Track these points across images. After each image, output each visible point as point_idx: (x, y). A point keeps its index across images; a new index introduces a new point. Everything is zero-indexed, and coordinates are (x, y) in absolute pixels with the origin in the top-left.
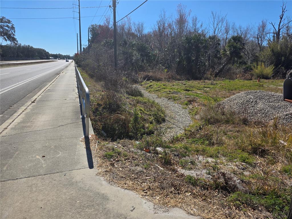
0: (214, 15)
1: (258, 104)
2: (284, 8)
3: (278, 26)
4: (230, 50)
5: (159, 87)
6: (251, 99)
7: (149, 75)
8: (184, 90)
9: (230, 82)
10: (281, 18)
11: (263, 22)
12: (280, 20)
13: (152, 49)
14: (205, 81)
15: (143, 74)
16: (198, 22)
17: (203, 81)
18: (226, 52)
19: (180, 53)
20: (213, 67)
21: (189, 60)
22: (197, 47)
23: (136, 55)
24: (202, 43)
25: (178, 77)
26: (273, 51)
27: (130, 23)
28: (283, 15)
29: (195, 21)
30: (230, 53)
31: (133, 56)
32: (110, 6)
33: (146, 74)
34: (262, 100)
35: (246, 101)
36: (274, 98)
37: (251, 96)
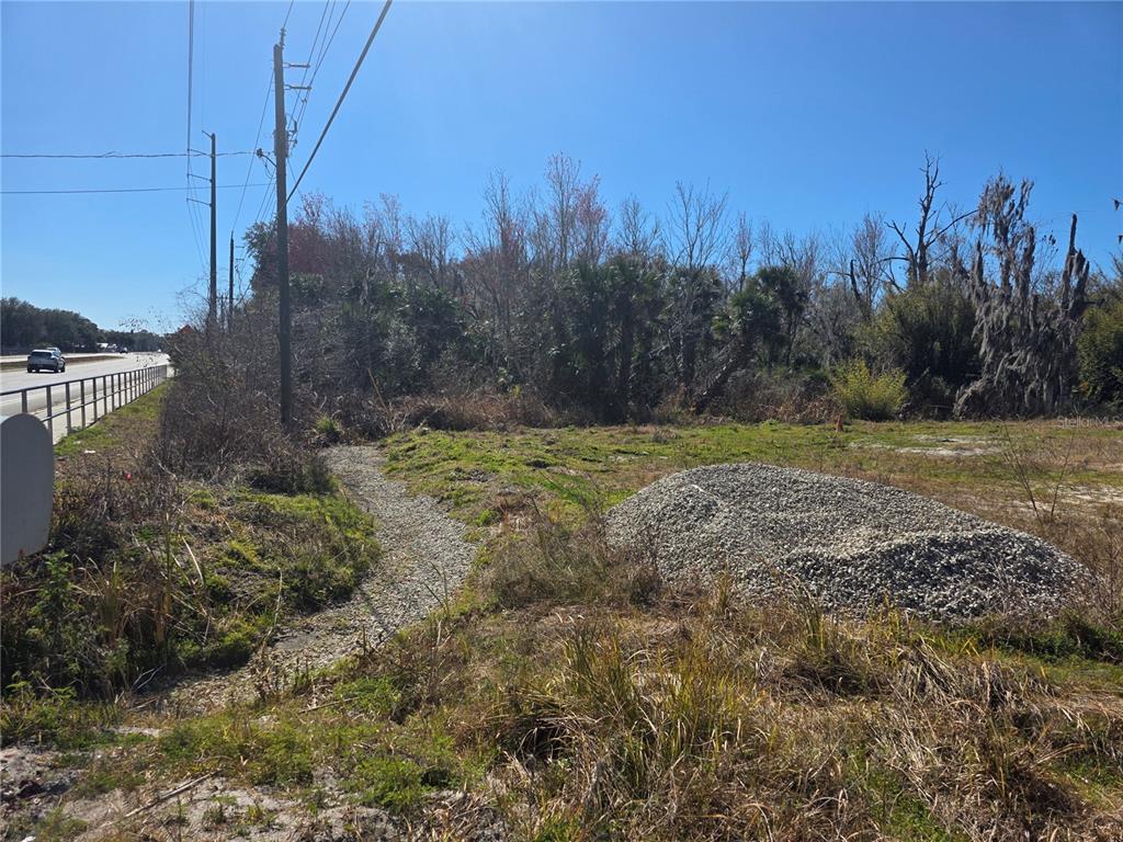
0: (687, 196)
1: (714, 515)
2: (932, 175)
3: (917, 236)
4: (740, 316)
5: (435, 454)
6: (691, 496)
7: (433, 409)
8: (528, 465)
9: (735, 430)
10: (926, 210)
11: (867, 221)
12: (923, 214)
13: (475, 311)
14: (641, 429)
15: (411, 404)
16: (641, 221)
17: (631, 428)
18: (731, 322)
19: (560, 327)
20: (688, 377)
21: (593, 349)
22: (624, 306)
23: (399, 334)
24: (641, 291)
25: (549, 414)
26: (901, 318)
27: (397, 220)
28: (929, 199)
29: (632, 214)
30: (744, 331)
31: (386, 336)
32: (260, 153)
33: (424, 402)
34: (750, 499)
35: (675, 504)
36: (797, 491)
37: (696, 487)
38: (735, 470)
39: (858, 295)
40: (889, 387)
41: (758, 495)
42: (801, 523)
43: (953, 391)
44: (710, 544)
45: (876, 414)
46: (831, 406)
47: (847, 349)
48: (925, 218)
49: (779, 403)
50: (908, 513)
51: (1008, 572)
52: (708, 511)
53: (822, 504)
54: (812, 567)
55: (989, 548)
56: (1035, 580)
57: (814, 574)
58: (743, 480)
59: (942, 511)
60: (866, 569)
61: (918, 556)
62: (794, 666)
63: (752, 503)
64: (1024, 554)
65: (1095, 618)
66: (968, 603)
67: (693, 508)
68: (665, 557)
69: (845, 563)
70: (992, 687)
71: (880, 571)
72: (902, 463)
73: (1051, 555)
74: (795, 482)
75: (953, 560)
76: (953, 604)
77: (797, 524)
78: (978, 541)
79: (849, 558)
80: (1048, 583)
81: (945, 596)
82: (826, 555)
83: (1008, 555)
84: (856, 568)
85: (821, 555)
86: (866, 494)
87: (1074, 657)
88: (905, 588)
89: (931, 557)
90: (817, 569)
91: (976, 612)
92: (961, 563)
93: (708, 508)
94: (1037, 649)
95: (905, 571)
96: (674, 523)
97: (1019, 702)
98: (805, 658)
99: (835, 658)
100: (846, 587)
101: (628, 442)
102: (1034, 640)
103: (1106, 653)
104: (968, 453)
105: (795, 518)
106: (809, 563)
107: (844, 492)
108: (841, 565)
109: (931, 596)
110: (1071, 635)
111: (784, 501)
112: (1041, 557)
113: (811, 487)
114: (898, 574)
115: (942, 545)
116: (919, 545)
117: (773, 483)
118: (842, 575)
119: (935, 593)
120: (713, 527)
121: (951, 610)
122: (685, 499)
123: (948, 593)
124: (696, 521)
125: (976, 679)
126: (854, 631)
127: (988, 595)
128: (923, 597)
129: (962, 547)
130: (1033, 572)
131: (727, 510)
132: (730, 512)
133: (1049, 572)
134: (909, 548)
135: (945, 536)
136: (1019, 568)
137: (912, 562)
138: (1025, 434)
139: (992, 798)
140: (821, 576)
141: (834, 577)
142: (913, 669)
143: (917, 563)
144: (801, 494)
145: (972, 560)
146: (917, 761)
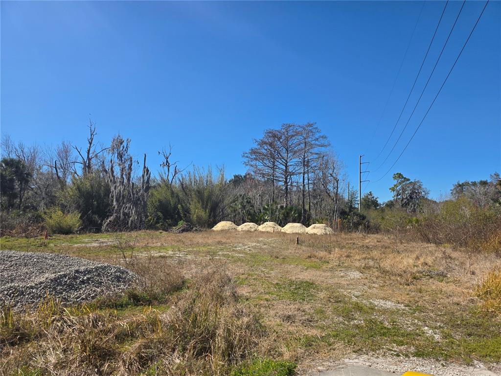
2: (93, 129)
3: (87, 154)
10: (90, 144)
11: (63, 144)
26: (79, 189)
28: (92, 139)
36: (12, 261)
39: (59, 177)
40: (73, 219)
42: (11, 276)
43: (102, 221)
45: (66, 231)
46: (43, 228)
47: (52, 201)
48: (90, 147)
49: (12, 228)
50: (70, 265)
51: (108, 280)
53: (25, 266)
54: (13, 293)
55: (100, 271)
56: (119, 281)
57: (13, 296)
59: (86, 262)
60: (43, 288)
61: (69, 278)
64: (115, 272)
65: (139, 291)
66: (90, 295)
69: (32, 287)
70: (93, 322)
71: (50, 288)
72: (75, 250)
73: (127, 272)
74: (10, 257)
75: (85, 278)
76: (84, 296)
77: (9, 277)
78: (97, 269)
79: (34, 285)
80: (124, 282)
81: (80, 294)
82: (21, 286)
83: (109, 273)
84: (37, 289)
85: (19, 286)
86: (50, 259)
87: (129, 306)
88: (62, 293)
89: (75, 278)
90: (15, 294)
91: (93, 298)
92: (88, 279)
94: (116, 306)
95: (63, 286)
97: (103, 325)
99: (18, 330)
100: (31, 299)
102: (115, 303)
103: (141, 302)
104: (105, 244)
105: (8, 274)
106: (11, 291)
107: (38, 259)
108: (29, 289)
109: (73, 295)
110: (130, 299)
112: (123, 273)
113: (20, 258)
114: (59, 288)
115: (81, 272)
116: (70, 274)
118: (30, 293)
119: (76, 294)
121: (83, 299)
123: (82, 292)
125: (87, 321)
126: (32, 318)
127: (99, 290)
128: (70, 296)
129: (89, 272)
130: (118, 279)
133: (125, 278)
134: (65, 276)
135: (82, 269)
136: (113, 278)
137: (66, 281)
138: (125, 235)
139: (83, 362)
140: (17, 296)
141: (25, 295)
142: (58, 324)
143: (68, 281)
144: (13, 263)
145: (94, 277)
146: (53, 359)
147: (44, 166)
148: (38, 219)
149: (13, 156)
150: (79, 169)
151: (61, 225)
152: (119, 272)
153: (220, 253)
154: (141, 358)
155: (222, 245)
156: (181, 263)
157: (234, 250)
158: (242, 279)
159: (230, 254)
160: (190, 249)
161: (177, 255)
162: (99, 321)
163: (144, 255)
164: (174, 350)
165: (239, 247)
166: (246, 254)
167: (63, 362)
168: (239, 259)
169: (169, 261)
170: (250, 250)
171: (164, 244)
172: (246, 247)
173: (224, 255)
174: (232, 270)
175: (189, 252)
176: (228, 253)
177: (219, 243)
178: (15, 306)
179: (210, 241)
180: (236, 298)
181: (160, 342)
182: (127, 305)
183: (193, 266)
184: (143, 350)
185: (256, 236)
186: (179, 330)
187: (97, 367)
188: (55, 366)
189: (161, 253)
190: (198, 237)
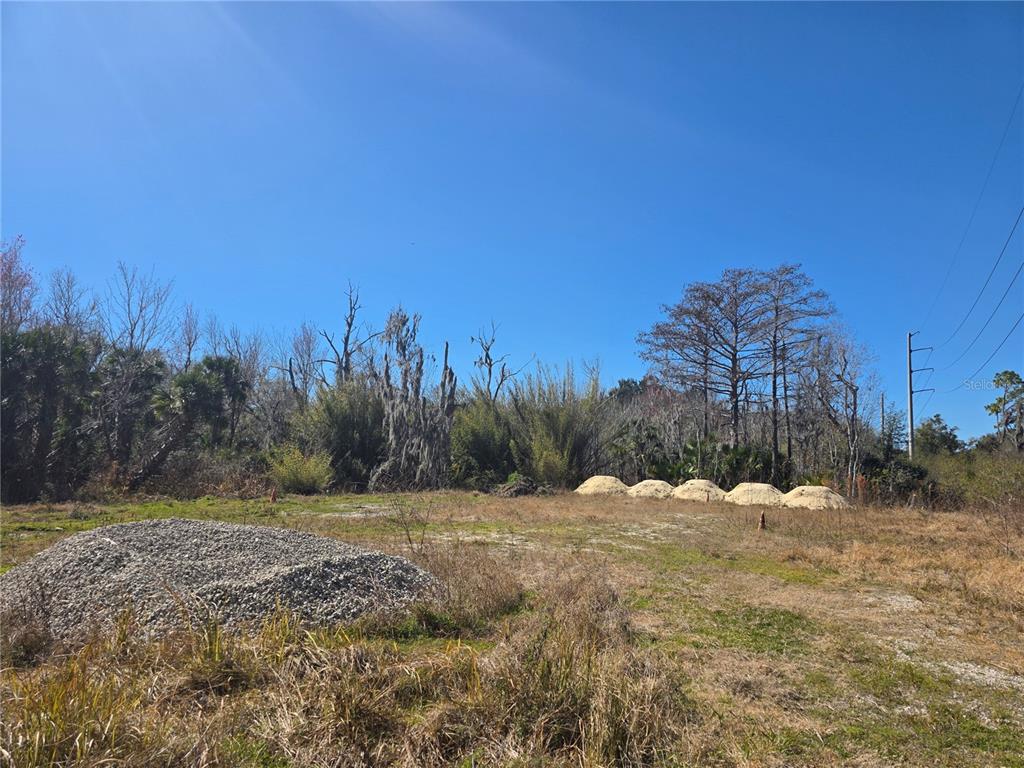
0: (129, 278)
1: (124, 566)
2: (354, 299)
4: (183, 396)
9: (171, 505)
10: (350, 325)
11: (304, 328)
12: (347, 328)
14: (58, 506)
16: (76, 295)
17: (45, 506)
18: (173, 401)
22: (47, 377)
26: (329, 409)
29: (65, 289)
30: (185, 408)
34: (169, 551)
35: (80, 559)
36: (218, 540)
37: (108, 540)
38: (155, 525)
39: (295, 389)
40: (318, 466)
41: (176, 548)
42: (218, 567)
43: (369, 471)
44: (116, 593)
45: (307, 489)
46: (268, 483)
47: (284, 433)
48: (349, 332)
49: (219, 481)
50: (315, 552)
51: (382, 583)
52: (118, 562)
53: (241, 550)
54: (221, 598)
55: (368, 565)
56: (400, 587)
57: (222, 604)
58: (163, 534)
59: (342, 548)
60: (270, 593)
61: (314, 576)
62: (187, 682)
63: (171, 554)
64: (394, 569)
65: (437, 607)
66: (350, 610)
67: (101, 560)
68: (62, 614)
69: (252, 590)
70: (356, 661)
71: (282, 592)
72: (321, 524)
73: (415, 570)
74: (217, 532)
75: (341, 577)
76: (339, 612)
77: (214, 569)
78: (362, 560)
79: (255, 585)
80: (410, 589)
81: (333, 606)
82: (234, 586)
83: (383, 570)
84: (261, 592)
85: (230, 586)
86: (282, 539)
87: (420, 637)
88: (301, 604)
89: (324, 576)
90: (224, 600)
91: (355, 615)
92: (347, 579)
93: (119, 560)
94: (396, 635)
95: (303, 590)
96: (76, 579)
97: (374, 670)
98: (200, 672)
99: (229, 665)
100: (251, 611)
101: (39, 520)
102: (394, 629)
103: (442, 631)
104: (374, 515)
105: (212, 564)
106: (218, 595)
107: (262, 538)
108: (248, 592)
109: (322, 607)
110: (420, 622)
111: (203, 550)
112: (407, 571)
113: (232, 536)
114: (297, 593)
115: (334, 566)
116: (315, 567)
117: (194, 535)
118: (247, 602)
119: (325, 605)
120: (123, 576)
121: (337, 617)
122: (93, 553)
123: (335, 603)
124: (103, 572)
125: (344, 659)
126: (251, 645)
127: (365, 601)
128: (315, 610)
129: (349, 566)
130: (400, 581)
131: (140, 560)
132: (144, 561)
133: (411, 581)
134: (307, 571)
135: (336, 559)
136: (389, 579)
137: (309, 582)
138: (411, 499)
139: (340, 736)
140: (228, 604)
141: (239, 604)
142: (296, 660)
143: (312, 581)
144: (221, 543)
145: (356, 575)
146: (287, 727)
147: (270, 370)
148: (261, 465)
149: (222, 353)
150: (329, 372)
151: (299, 475)
152: (400, 568)
153: (594, 541)
154: (443, 740)
155: (597, 525)
156: (514, 556)
157: (621, 537)
158: (642, 598)
159: (614, 544)
160: (532, 530)
161: (508, 541)
162: (366, 661)
163: (444, 538)
164: (505, 731)
165: (634, 530)
166: (649, 545)
167: (304, 734)
168: (634, 556)
169: (492, 553)
170: (656, 538)
171: (483, 517)
172: (648, 531)
173: (602, 546)
174: (618, 579)
175: (531, 537)
176: (610, 541)
177: (591, 520)
178: (225, 622)
179: (572, 516)
180: (630, 636)
181: (480, 713)
182: (416, 633)
183: (540, 564)
184: (447, 725)
185: (668, 510)
186: (515, 691)
187: (363, 749)
188: (292, 741)
189: (478, 535)
190: (547, 506)
